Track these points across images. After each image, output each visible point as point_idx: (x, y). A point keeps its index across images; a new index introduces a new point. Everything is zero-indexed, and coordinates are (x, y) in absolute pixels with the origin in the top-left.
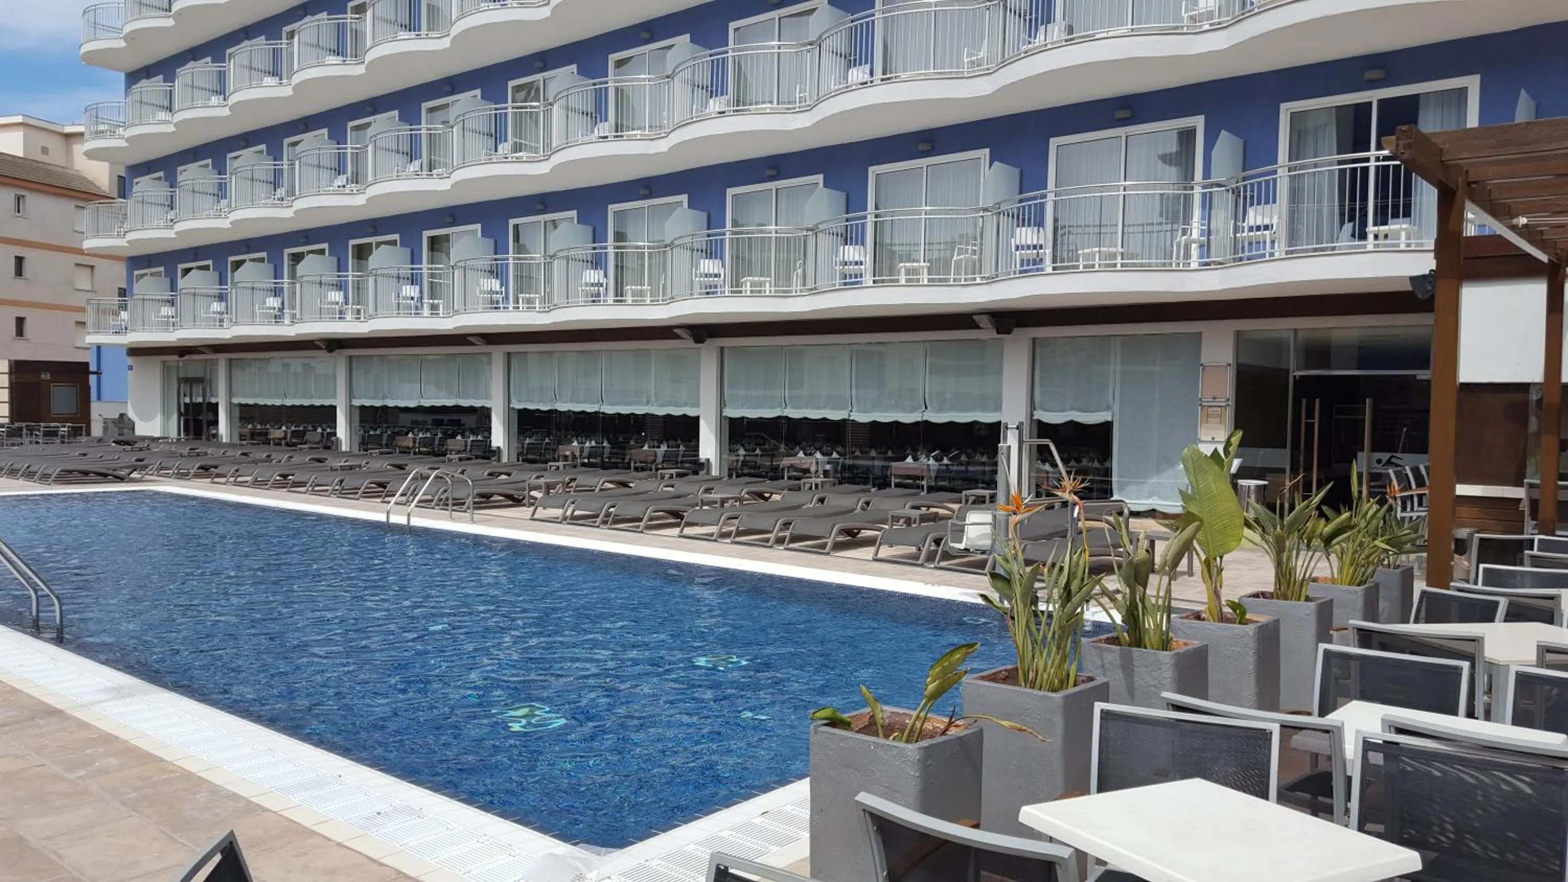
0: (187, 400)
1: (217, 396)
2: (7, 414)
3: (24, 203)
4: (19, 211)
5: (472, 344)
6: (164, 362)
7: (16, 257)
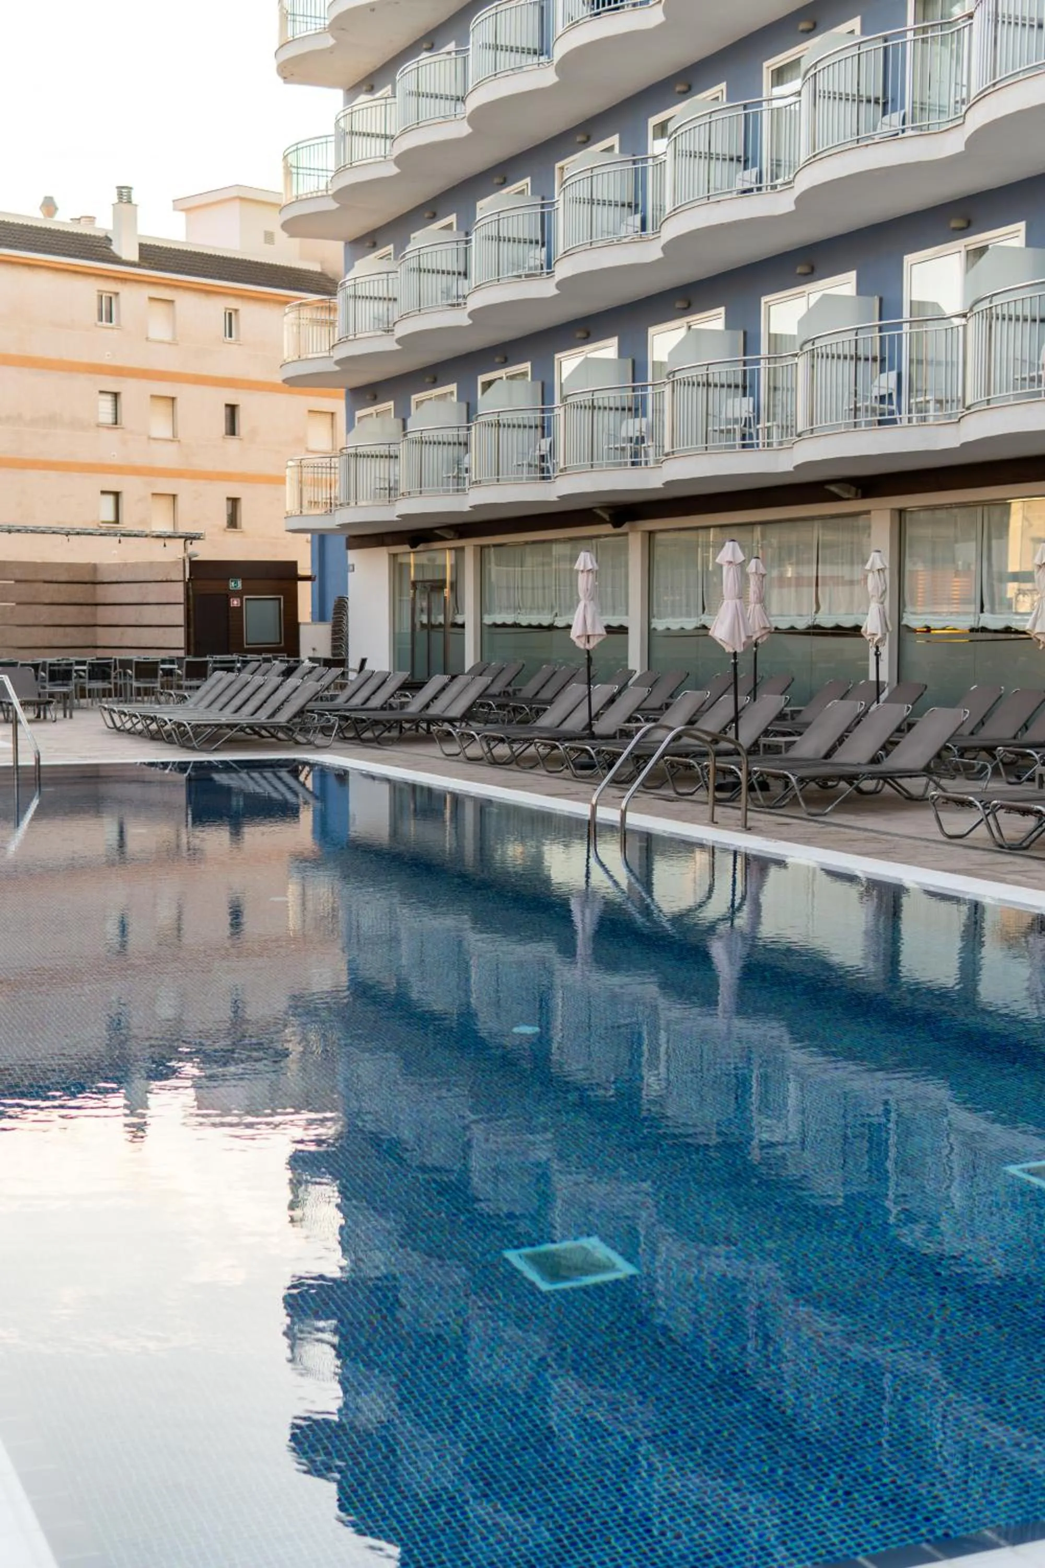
0: (425, 619)
1: (463, 613)
2: (182, 644)
3: (237, 319)
4: (231, 336)
5: (836, 498)
6: (394, 556)
7: (227, 405)
